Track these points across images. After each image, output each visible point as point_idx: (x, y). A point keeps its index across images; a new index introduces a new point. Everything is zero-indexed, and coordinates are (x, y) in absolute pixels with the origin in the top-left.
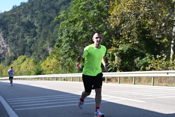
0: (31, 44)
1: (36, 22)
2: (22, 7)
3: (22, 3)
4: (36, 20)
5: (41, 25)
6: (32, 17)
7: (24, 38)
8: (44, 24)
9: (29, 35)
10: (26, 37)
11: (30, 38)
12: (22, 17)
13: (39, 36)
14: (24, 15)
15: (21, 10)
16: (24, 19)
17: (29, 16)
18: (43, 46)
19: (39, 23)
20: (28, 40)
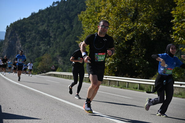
0: (44, 51)
1: (51, 31)
2: (40, 15)
3: (40, 10)
4: (51, 29)
5: (55, 35)
6: (48, 26)
7: (40, 45)
8: (57, 34)
9: (43, 43)
10: (41, 45)
11: (44, 46)
12: (39, 25)
13: (52, 45)
14: (41, 23)
15: (39, 18)
16: (41, 27)
17: (46, 24)
18: (54, 54)
19: (53, 32)
20: (42, 48)
